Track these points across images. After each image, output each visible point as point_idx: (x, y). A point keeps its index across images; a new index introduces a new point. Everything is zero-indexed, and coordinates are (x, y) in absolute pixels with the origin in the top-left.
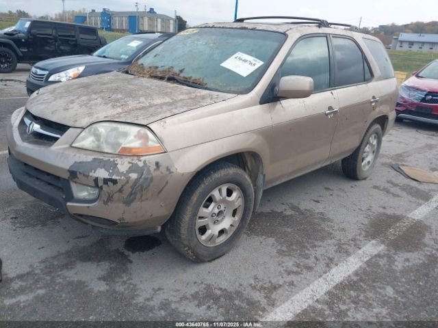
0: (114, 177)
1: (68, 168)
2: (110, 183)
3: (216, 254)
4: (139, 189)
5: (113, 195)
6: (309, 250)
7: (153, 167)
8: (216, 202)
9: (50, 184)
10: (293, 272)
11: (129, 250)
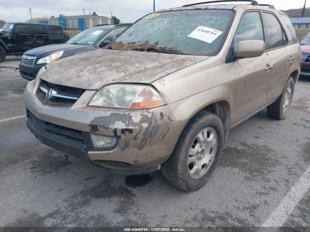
0: (130, 127)
1: (89, 123)
2: (127, 133)
3: (200, 184)
4: (149, 136)
5: (129, 142)
6: (266, 175)
7: (159, 117)
8: (200, 143)
9: (70, 137)
10: (263, 193)
11: (130, 186)
